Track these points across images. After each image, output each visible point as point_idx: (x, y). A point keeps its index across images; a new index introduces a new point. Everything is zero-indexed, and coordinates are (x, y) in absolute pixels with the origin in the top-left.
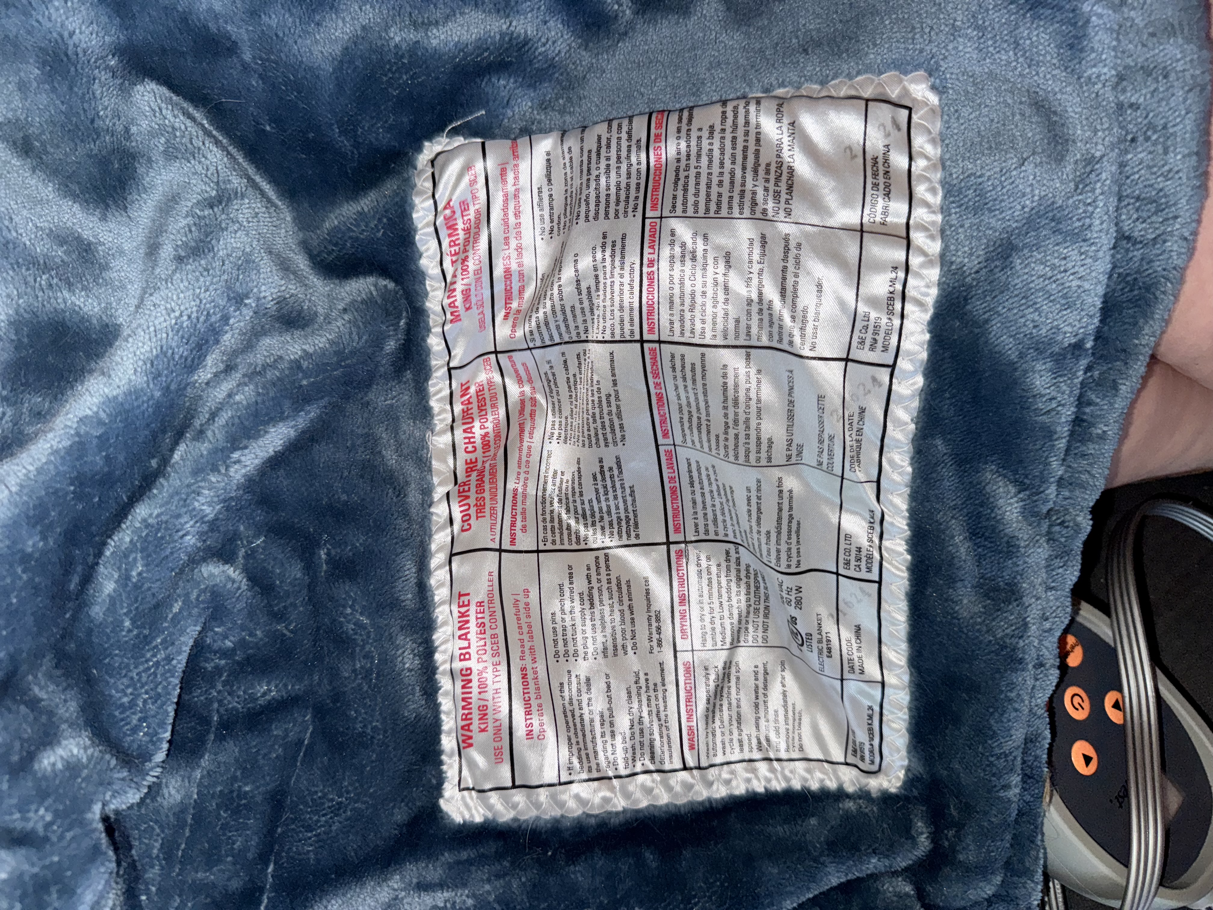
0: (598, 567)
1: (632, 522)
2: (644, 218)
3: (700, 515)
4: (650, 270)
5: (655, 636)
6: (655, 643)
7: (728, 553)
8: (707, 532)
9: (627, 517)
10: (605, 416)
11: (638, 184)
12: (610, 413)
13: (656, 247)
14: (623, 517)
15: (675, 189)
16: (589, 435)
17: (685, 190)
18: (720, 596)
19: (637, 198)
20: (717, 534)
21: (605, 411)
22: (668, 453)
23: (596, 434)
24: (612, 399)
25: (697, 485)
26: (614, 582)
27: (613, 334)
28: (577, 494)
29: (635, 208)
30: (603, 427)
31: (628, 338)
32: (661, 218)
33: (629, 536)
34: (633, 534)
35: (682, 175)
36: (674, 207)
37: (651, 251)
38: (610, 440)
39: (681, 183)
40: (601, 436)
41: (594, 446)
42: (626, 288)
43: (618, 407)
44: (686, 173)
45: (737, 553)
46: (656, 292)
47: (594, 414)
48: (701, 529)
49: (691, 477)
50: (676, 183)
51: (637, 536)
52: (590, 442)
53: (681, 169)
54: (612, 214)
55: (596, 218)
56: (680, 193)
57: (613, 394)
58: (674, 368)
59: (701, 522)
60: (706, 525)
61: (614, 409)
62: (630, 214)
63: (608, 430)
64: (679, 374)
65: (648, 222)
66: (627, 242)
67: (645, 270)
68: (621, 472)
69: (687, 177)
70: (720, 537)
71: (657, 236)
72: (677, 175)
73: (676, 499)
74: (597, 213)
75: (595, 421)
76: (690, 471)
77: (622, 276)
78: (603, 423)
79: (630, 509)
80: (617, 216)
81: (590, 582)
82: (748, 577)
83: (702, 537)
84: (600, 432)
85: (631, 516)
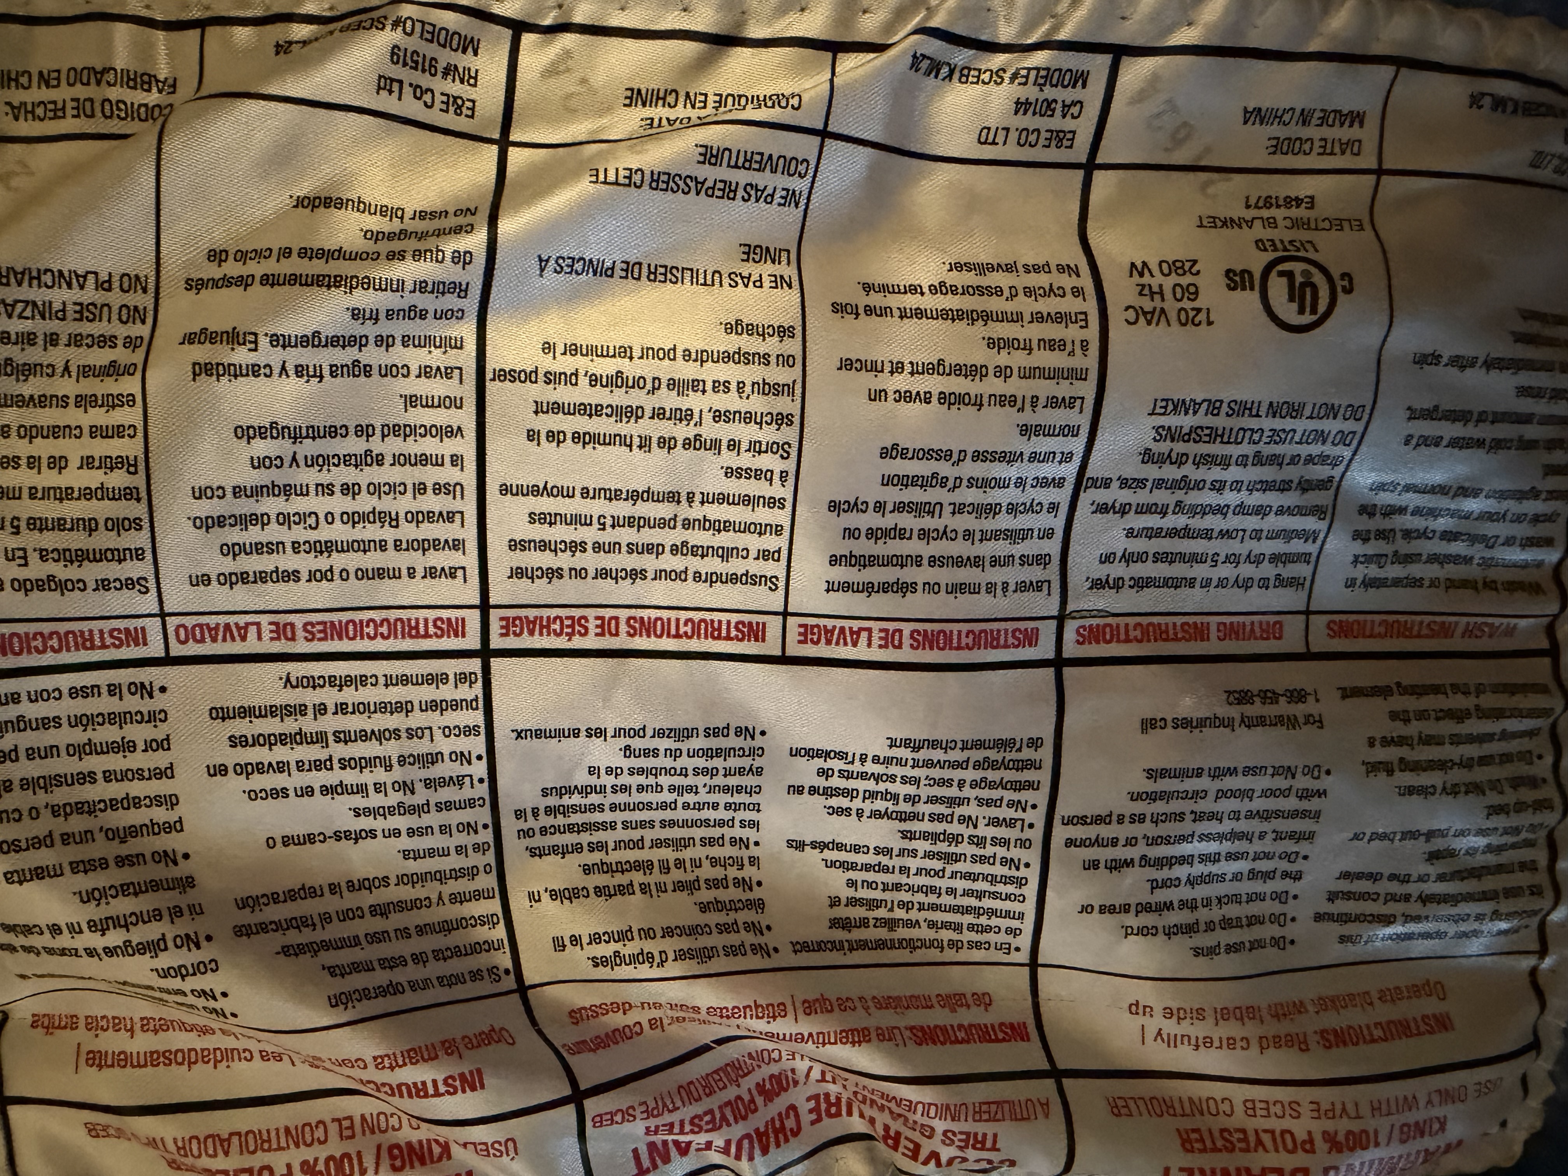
0: (1097, 842)
1: (993, 755)
2: (168, 660)
3: (997, 575)
4: (300, 633)
5: (1283, 707)
6: (1299, 710)
7: (1103, 509)
8: (1042, 560)
9: (978, 765)
10: (680, 763)
11: (74, 692)
12: (675, 754)
13: (242, 620)
14: (978, 775)
15: (81, 585)
16: (728, 806)
17: (81, 557)
18: (1207, 534)
19: (113, 690)
20: (1048, 534)
21: (668, 763)
22: (807, 634)
23: (727, 789)
24: (637, 743)
25: (909, 574)
26: (1139, 807)
27: (469, 731)
28: (885, 860)
29: (143, 690)
30: (711, 772)
31: (478, 687)
32: (163, 615)
33: (1031, 765)
34: (1027, 754)
35: (37, 570)
36: (129, 584)
37: (252, 631)
38: (746, 762)
39: (61, 571)
40: (733, 781)
41: (755, 799)
42: (350, 695)
43: (659, 733)
44: (34, 558)
45: (1106, 483)
46: (358, 616)
47: (672, 789)
48: (1035, 573)
49: (885, 588)
50: (62, 586)
51: (1035, 743)
52: (746, 807)
53: (22, 574)
54: (160, 759)
55: (172, 801)
56: (92, 572)
57: (623, 742)
58: (553, 574)
59: (1013, 574)
60: (1024, 560)
61: (663, 744)
62: (159, 702)
63: (718, 762)
64: (564, 561)
65: (177, 650)
66: (233, 702)
67: (302, 647)
68: (841, 755)
69: (44, 555)
70: (1058, 524)
71: (212, 620)
72: (40, 585)
73: (948, 637)
74: (158, 801)
75: (693, 789)
76: (869, 589)
77: (321, 709)
78: (696, 772)
79: (956, 755)
80: (164, 744)
81: (1128, 863)
82: (1180, 460)
83: (1053, 572)
84: (719, 780)
85: (977, 755)
